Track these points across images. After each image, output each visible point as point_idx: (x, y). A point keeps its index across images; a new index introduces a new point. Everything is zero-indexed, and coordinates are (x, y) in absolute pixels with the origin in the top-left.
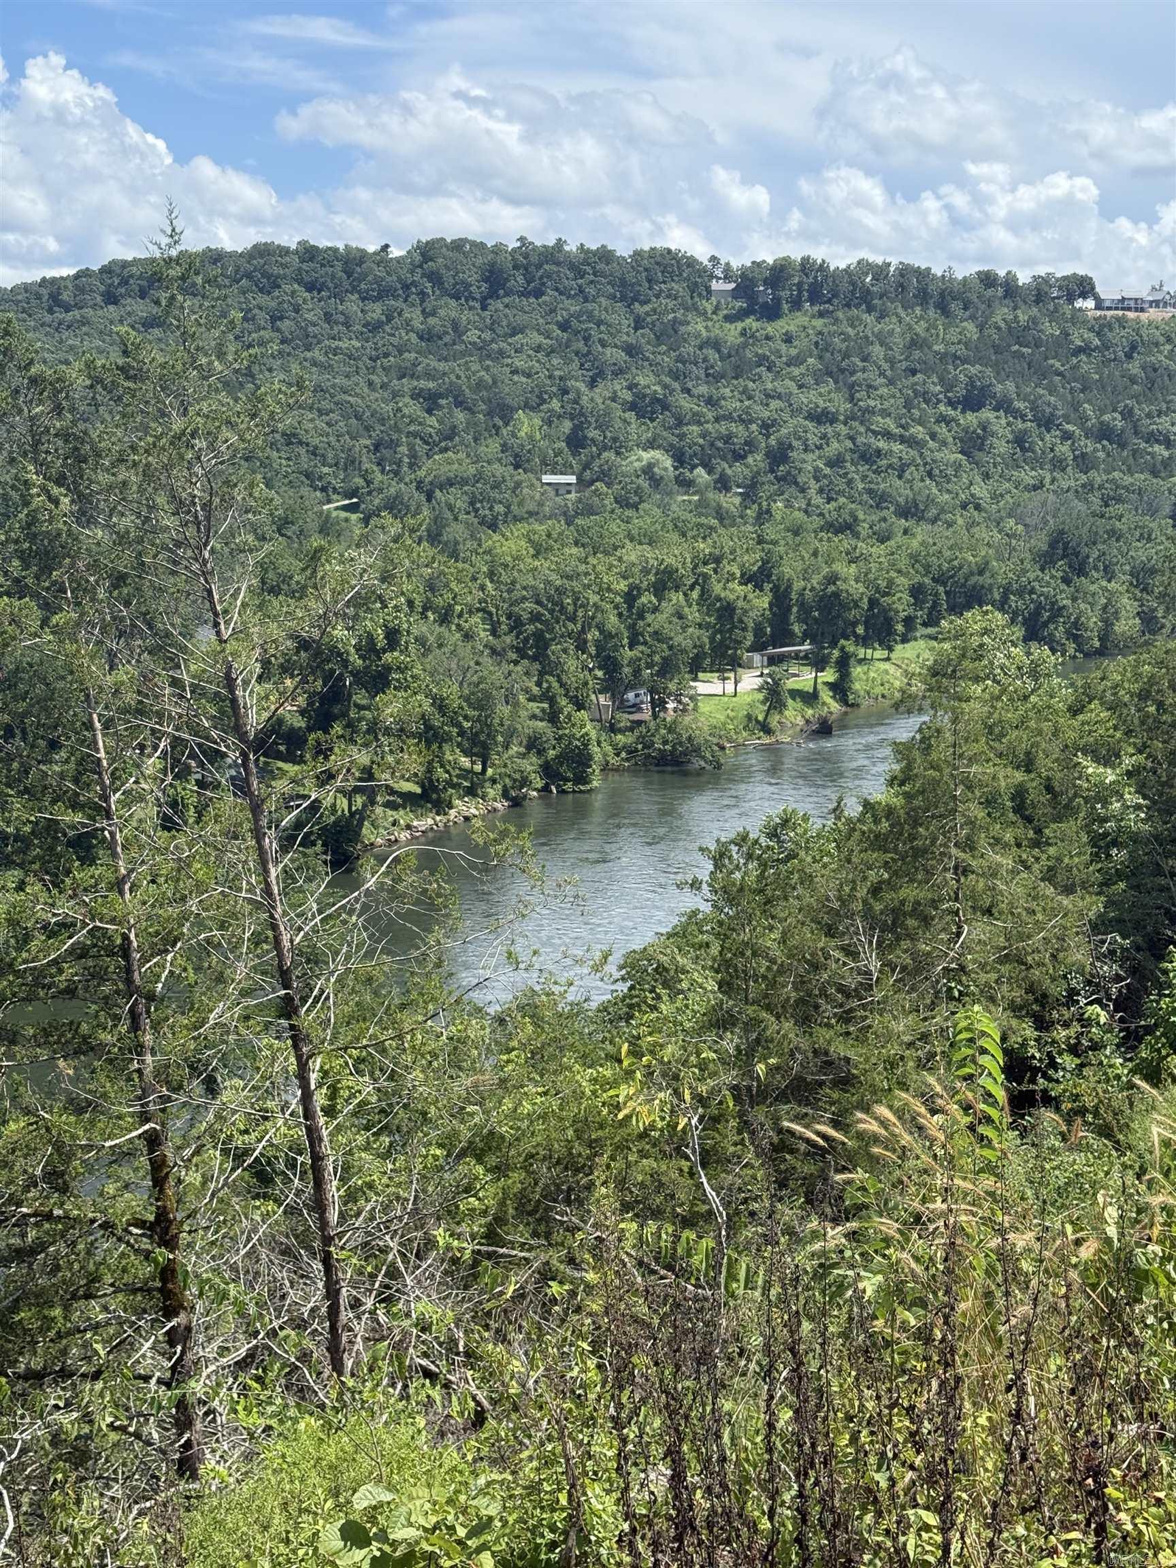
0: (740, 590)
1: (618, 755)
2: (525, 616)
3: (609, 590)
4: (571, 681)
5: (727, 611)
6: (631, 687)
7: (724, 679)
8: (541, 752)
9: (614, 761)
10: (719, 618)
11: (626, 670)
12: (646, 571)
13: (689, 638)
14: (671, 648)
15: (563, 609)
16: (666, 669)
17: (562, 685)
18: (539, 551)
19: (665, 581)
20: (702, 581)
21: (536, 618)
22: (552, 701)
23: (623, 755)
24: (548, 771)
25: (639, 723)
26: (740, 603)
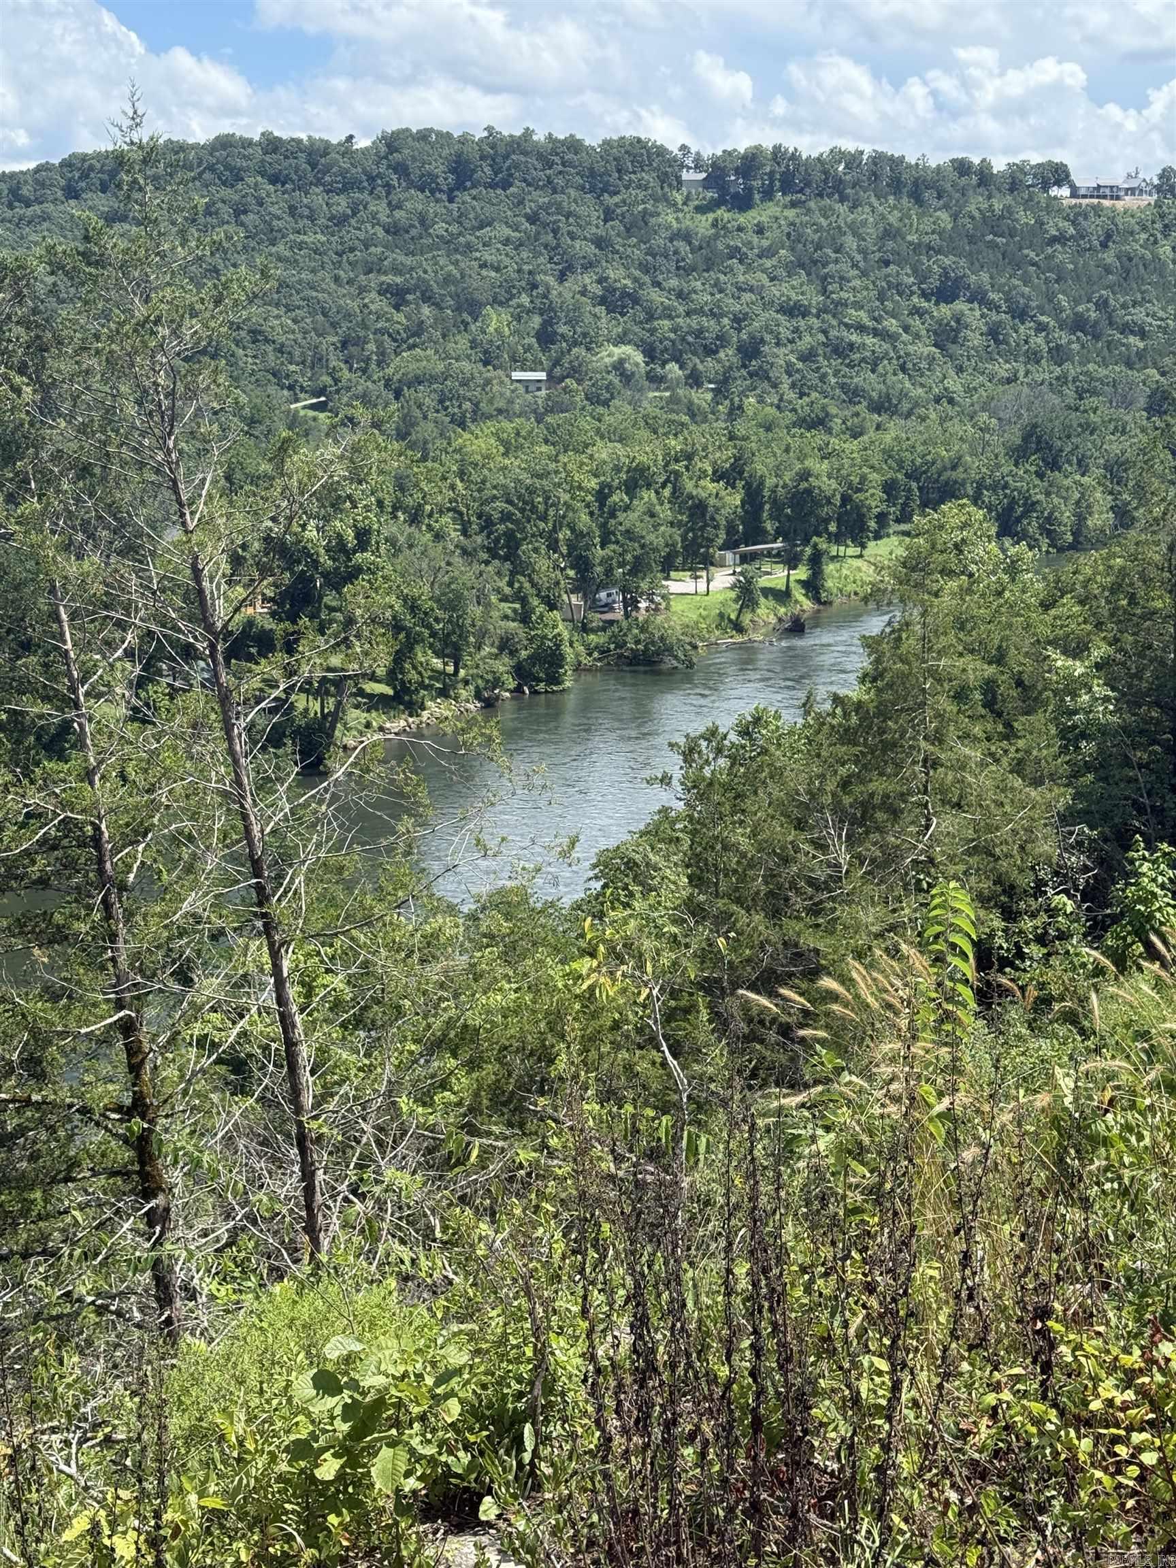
0: (712, 487)
1: (590, 655)
2: (496, 516)
3: (580, 488)
4: (544, 582)
5: (699, 510)
6: (602, 586)
7: (697, 578)
8: (513, 653)
9: (586, 661)
10: (691, 516)
11: (599, 569)
12: (617, 469)
13: (660, 537)
14: (643, 546)
15: (534, 509)
16: (638, 567)
17: (534, 585)
18: (508, 449)
19: (637, 479)
20: (674, 479)
21: (506, 517)
22: (524, 601)
23: (596, 655)
24: (520, 671)
25: (611, 623)
26: (712, 501)
